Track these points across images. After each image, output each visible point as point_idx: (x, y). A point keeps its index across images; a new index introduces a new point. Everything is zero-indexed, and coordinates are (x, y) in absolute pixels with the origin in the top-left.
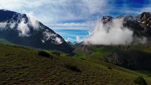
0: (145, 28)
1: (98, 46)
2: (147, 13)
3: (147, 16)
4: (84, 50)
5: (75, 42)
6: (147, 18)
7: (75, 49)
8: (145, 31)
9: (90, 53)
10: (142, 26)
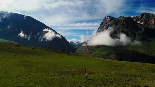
0: (143, 29)
1: (98, 46)
2: (147, 14)
3: (147, 16)
4: (86, 50)
5: (78, 42)
6: (146, 18)
7: (77, 49)
8: (143, 32)
9: (91, 53)
10: (140, 27)
